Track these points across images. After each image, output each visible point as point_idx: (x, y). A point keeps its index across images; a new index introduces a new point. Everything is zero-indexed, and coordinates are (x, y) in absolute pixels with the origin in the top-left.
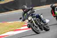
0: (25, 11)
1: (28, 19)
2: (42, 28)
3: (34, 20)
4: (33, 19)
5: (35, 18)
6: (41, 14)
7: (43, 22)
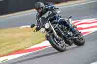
0: (40, 11)
4: (52, 28)
5: (58, 24)
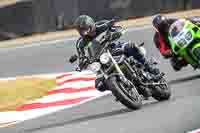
1: (98, 61)
2: (147, 89)
3: (120, 65)
5: (123, 56)
6: (142, 45)
7: (148, 69)
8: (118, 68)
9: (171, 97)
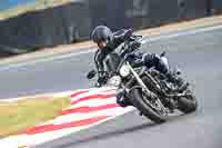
1: (118, 74)
3: (141, 77)
5: (144, 68)
8: (140, 81)
9: (199, 108)
